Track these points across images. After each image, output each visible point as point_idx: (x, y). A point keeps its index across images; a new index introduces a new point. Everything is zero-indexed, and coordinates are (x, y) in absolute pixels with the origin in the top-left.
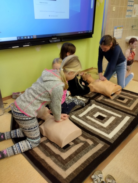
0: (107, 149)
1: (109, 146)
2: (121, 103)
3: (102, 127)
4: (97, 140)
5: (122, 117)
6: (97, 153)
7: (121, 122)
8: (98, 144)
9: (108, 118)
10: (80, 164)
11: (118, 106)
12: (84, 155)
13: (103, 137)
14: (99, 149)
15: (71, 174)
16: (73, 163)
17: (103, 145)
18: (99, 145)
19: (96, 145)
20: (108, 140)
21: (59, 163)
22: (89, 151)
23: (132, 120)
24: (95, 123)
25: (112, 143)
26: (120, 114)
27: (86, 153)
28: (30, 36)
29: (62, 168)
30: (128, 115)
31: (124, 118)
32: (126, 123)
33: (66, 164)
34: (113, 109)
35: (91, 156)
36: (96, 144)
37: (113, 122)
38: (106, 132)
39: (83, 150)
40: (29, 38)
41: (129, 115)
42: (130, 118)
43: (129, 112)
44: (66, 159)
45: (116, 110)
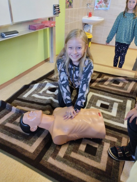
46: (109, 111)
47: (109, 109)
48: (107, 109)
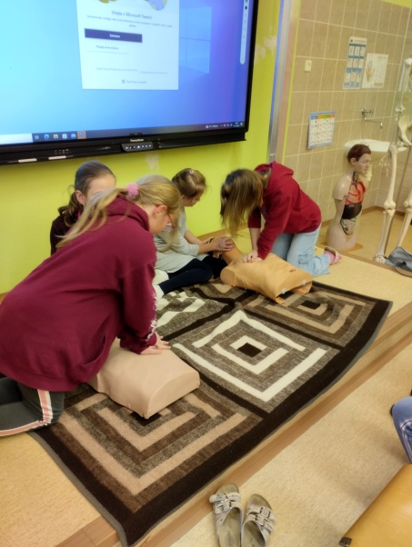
0: (255, 427)
1: (260, 419)
2: (309, 315)
3: (249, 374)
4: (231, 404)
5: (305, 351)
6: (227, 436)
7: (300, 362)
8: (233, 414)
9: (268, 352)
10: (180, 462)
11: (300, 324)
12: (192, 441)
13: (247, 398)
14: (232, 427)
15: (152, 485)
16: (161, 460)
17: (245, 418)
18: (234, 416)
19: (228, 417)
20: (260, 406)
21: (127, 460)
22: (207, 432)
23: (331, 358)
24: (232, 363)
25: (269, 412)
26: (301, 343)
27: (198, 437)
28: (69, 134)
29: (133, 471)
30: (323, 346)
31: (311, 352)
32: (314, 366)
33: (145, 462)
34: (286, 331)
35: (211, 445)
36: (226, 414)
37: (279, 361)
38: (256, 387)
39: (191, 429)
40: (65, 137)
41: (325, 346)
42: (326, 354)
43: (325, 338)
44: (145, 451)
45: (293, 334)
46: (250, 362)
47: (255, 358)
48: (249, 357)
